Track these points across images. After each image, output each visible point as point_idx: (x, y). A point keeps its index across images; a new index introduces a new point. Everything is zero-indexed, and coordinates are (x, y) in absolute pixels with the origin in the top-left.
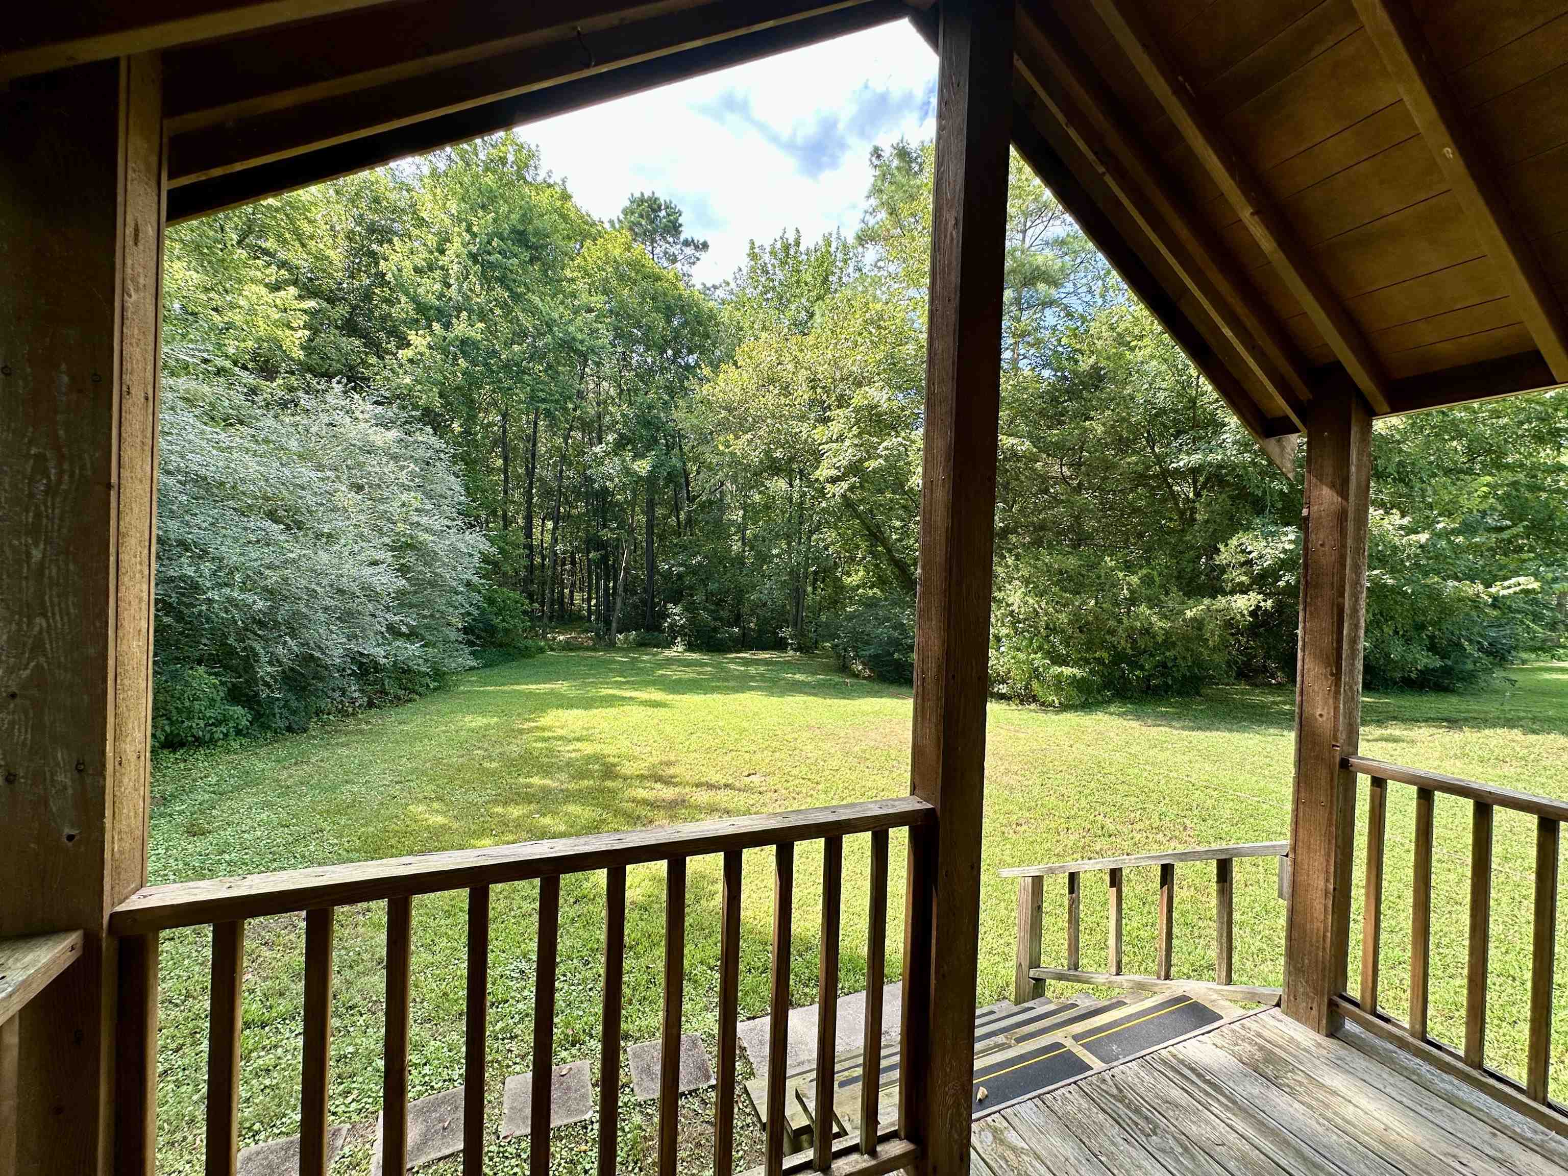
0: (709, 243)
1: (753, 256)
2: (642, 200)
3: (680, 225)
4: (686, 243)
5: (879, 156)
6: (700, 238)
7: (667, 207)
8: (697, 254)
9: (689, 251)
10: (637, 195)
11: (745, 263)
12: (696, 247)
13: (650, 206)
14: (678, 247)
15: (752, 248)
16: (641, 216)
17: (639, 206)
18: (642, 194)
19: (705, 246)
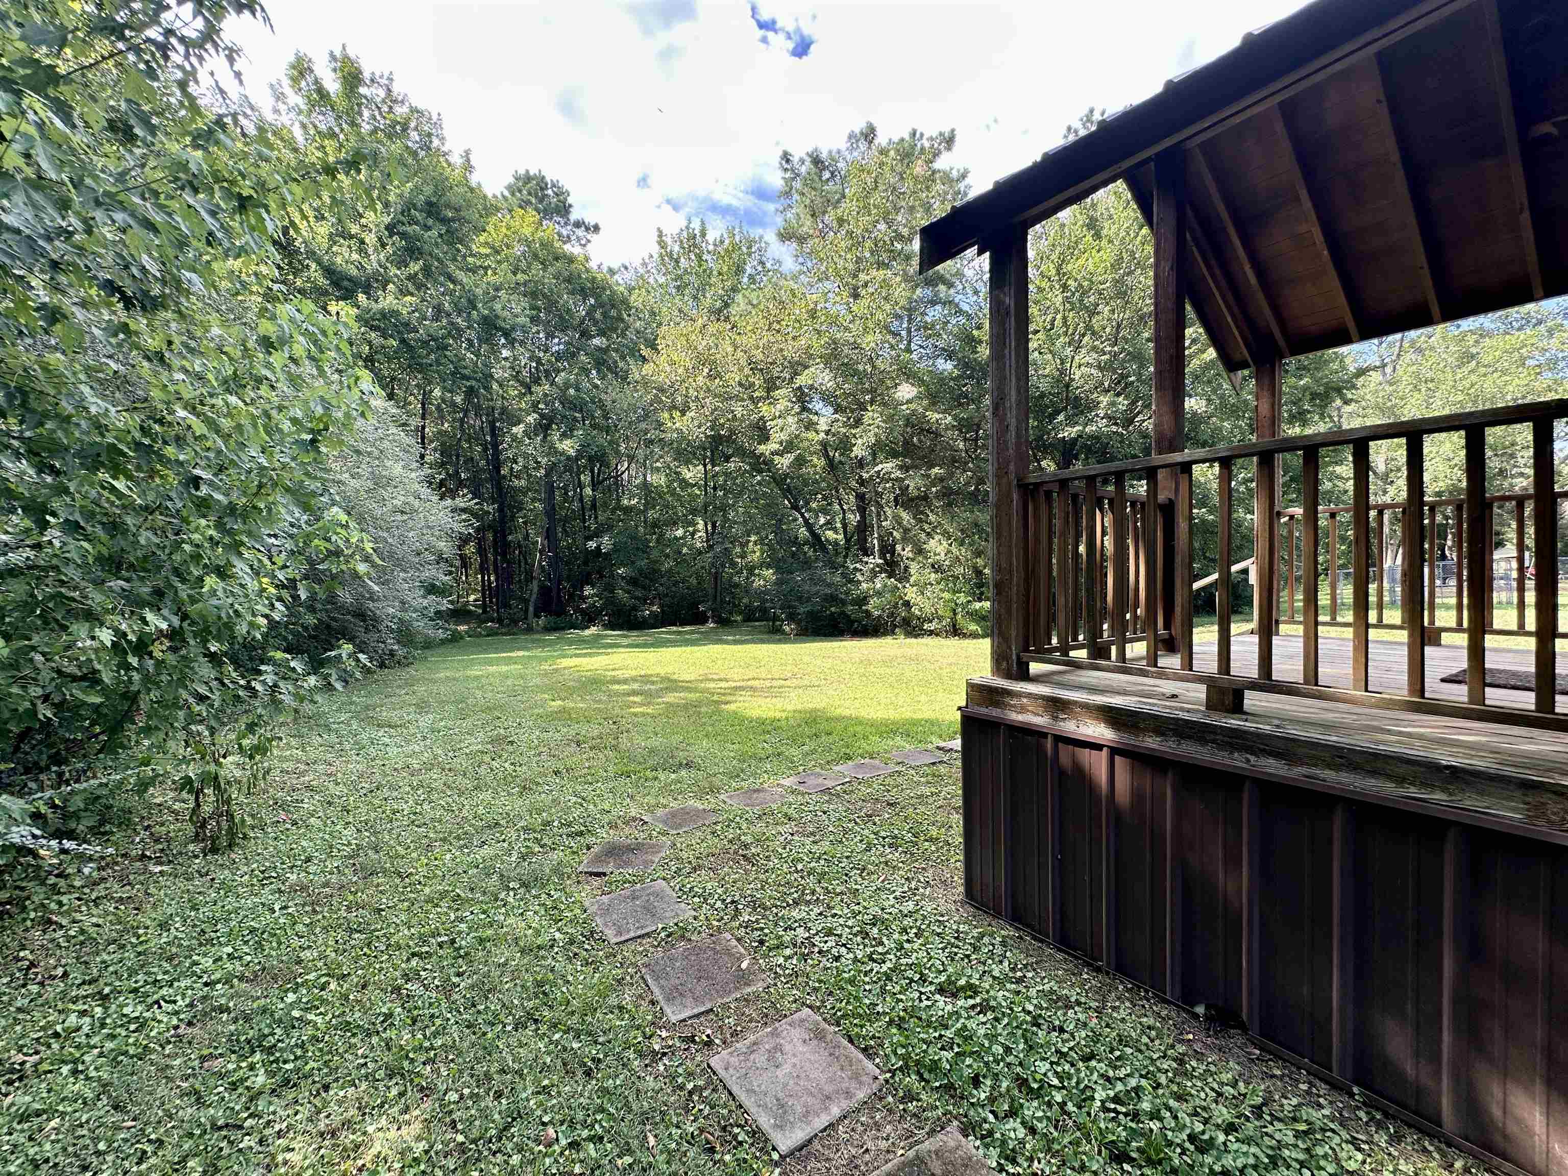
0: (601, 226)
1: (662, 244)
2: (528, 178)
3: (570, 206)
4: (578, 225)
5: (788, 161)
6: (590, 220)
7: (554, 186)
8: (589, 237)
9: (580, 232)
10: (522, 172)
11: (655, 249)
12: (587, 229)
13: (538, 184)
14: (569, 228)
15: (660, 236)
16: (530, 194)
17: (526, 183)
18: (527, 171)
19: (596, 228)
